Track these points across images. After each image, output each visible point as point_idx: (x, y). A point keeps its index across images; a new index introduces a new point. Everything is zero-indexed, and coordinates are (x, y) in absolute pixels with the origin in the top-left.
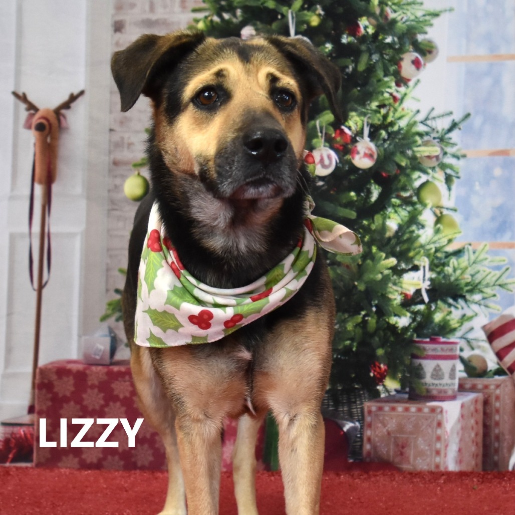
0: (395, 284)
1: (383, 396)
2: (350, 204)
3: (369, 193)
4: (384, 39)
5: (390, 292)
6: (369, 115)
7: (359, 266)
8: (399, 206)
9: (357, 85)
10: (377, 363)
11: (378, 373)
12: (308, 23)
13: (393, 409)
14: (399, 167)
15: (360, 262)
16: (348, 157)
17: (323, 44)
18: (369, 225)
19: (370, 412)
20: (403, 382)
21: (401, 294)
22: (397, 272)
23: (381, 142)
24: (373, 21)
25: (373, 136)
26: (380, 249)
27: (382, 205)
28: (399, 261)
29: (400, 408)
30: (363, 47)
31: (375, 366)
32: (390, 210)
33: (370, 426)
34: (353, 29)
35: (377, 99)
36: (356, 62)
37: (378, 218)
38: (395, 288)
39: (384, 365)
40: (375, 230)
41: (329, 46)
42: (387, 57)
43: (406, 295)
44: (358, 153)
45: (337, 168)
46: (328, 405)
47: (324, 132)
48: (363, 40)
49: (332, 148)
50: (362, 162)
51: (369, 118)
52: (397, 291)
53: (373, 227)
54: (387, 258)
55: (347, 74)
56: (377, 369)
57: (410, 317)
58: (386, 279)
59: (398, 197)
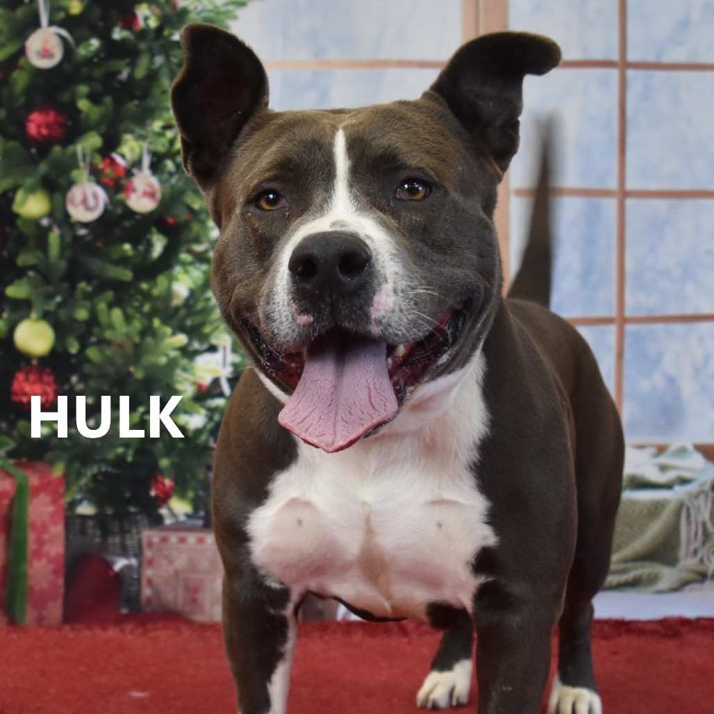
0: (185, 370)
1: (168, 521)
2: (123, 261)
3: (150, 245)
4: (171, 35)
5: (178, 382)
6: (150, 139)
7: (136, 346)
8: (191, 264)
9: (133, 98)
10: (160, 478)
11: (162, 492)
12: (66, 10)
13: (183, 540)
14: (191, 210)
15: (137, 339)
16: (121, 196)
17: (86, 39)
18: (150, 290)
19: (150, 544)
20: (197, 503)
21: (194, 383)
22: (188, 353)
23: (165, 176)
24: (157, 11)
25: (156, 167)
26: (165, 321)
27: (167, 262)
28: (191, 339)
29: (192, 538)
30: (143, 46)
31: (157, 481)
32: (178, 270)
33: (150, 563)
34: (129, 21)
35: (160, 117)
36: (133, 65)
37: (162, 280)
38: (185, 375)
39: (171, 479)
40: (158, 298)
41: (95, 43)
42: (174, 60)
43: (200, 386)
44: (134, 190)
45: (106, 211)
46: (94, 536)
47: (88, 159)
48: (143, 35)
49: (99, 182)
50: (141, 203)
51: (150, 143)
52: (187, 380)
53: (156, 292)
54: (174, 334)
55: (121, 82)
56: (161, 487)
57: (206, 416)
58: (172, 364)
59: (190, 251)
